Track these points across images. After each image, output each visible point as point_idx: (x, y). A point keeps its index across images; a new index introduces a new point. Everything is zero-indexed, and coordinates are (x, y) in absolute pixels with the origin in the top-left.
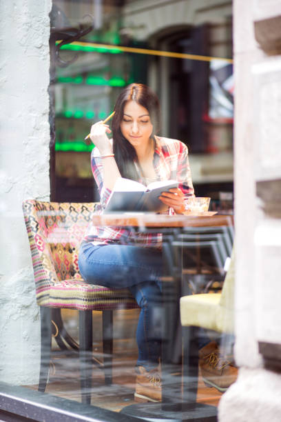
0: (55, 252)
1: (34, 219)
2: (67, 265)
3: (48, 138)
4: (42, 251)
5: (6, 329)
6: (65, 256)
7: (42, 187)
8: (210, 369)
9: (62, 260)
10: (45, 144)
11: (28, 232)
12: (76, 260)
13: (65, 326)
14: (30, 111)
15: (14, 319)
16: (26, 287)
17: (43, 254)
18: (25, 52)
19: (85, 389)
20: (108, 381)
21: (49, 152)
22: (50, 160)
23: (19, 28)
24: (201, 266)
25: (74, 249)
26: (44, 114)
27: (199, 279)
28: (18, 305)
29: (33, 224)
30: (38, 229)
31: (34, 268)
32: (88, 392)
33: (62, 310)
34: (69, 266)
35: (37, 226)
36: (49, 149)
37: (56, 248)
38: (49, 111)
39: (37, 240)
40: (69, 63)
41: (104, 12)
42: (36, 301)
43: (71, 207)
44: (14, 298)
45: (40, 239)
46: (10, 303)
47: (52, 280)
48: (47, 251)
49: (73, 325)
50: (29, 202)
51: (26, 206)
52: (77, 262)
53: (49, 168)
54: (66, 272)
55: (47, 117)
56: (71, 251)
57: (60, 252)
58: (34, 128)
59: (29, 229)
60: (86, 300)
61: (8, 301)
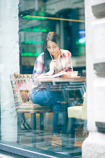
0: (22, 92)
1: (14, 80)
2: (26, 97)
3: (19, 50)
4: (17, 92)
5: (5, 121)
6: (26, 94)
7: (17, 69)
8: (80, 135)
9: (25, 95)
10: (17, 53)
11: (12, 85)
12: (30, 95)
13: (27, 121)
14: (12, 41)
15: (8, 117)
16: (11, 106)
17: (17, 93)
18: (10, 19)
19: (34, 143)
20: (42, 140)
21: (19, 56)
22: (20, 59)
23: (7, 10)
24: (76, 97)
25: (29, 91)
26: (17, 42)
27: (75, 102)
28: (9, 112)
29: (14, 82)
30: (15, 84)
31: (14, 98)
32: (35, 144)
33: (25, 113)
34: (27, 98)
35: (15, 83)
36: (19, 55)
37: (22, 91)
38: (19, 41)
39: (15, 88)
40: (26, 23)
41: (39, 4)
42: (15, 110)
43: (27, 76)
44: (7, 109)
45: (16, 87)
46: (6, 112)
47: (21, 103)
48: (19, 92)
49: (29, 120)
50: (12, 74)
51: (11, 76)
52: (30, 96)
53: (19, 62)
54: (26, 99)
55: (18, 43)
56: (28, 92)
57: (24, 92)
58: (13, 47)
59: (12, 84)
60: (34, 109)
61: (5, 111)
